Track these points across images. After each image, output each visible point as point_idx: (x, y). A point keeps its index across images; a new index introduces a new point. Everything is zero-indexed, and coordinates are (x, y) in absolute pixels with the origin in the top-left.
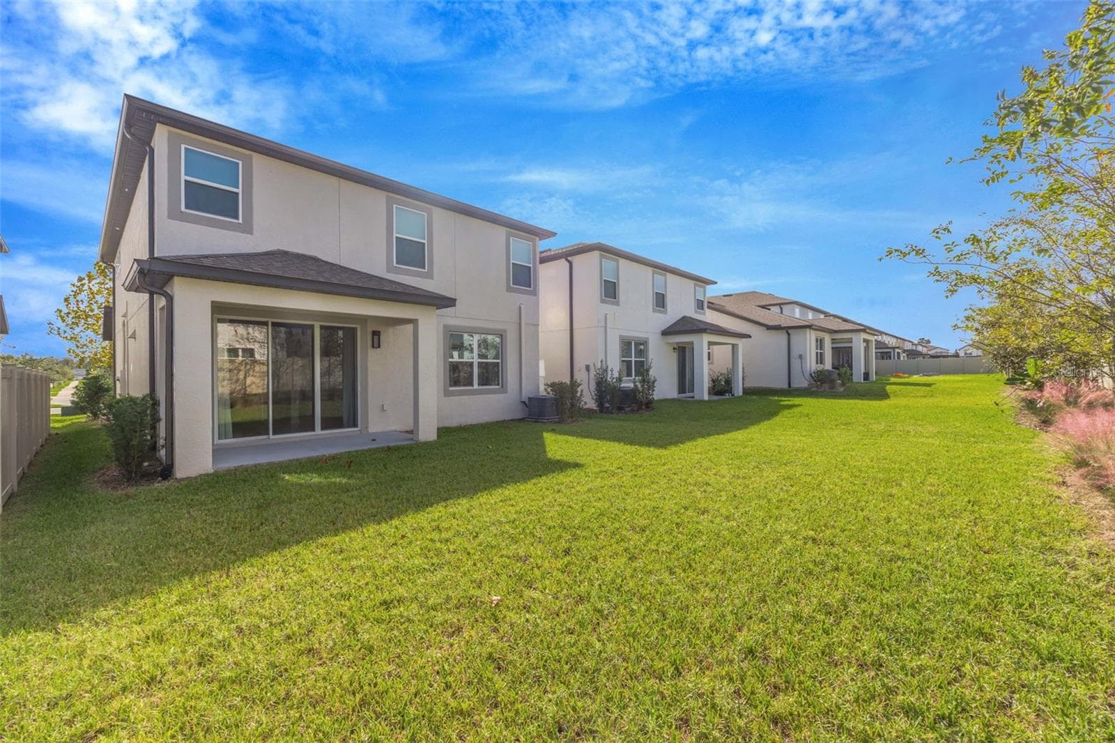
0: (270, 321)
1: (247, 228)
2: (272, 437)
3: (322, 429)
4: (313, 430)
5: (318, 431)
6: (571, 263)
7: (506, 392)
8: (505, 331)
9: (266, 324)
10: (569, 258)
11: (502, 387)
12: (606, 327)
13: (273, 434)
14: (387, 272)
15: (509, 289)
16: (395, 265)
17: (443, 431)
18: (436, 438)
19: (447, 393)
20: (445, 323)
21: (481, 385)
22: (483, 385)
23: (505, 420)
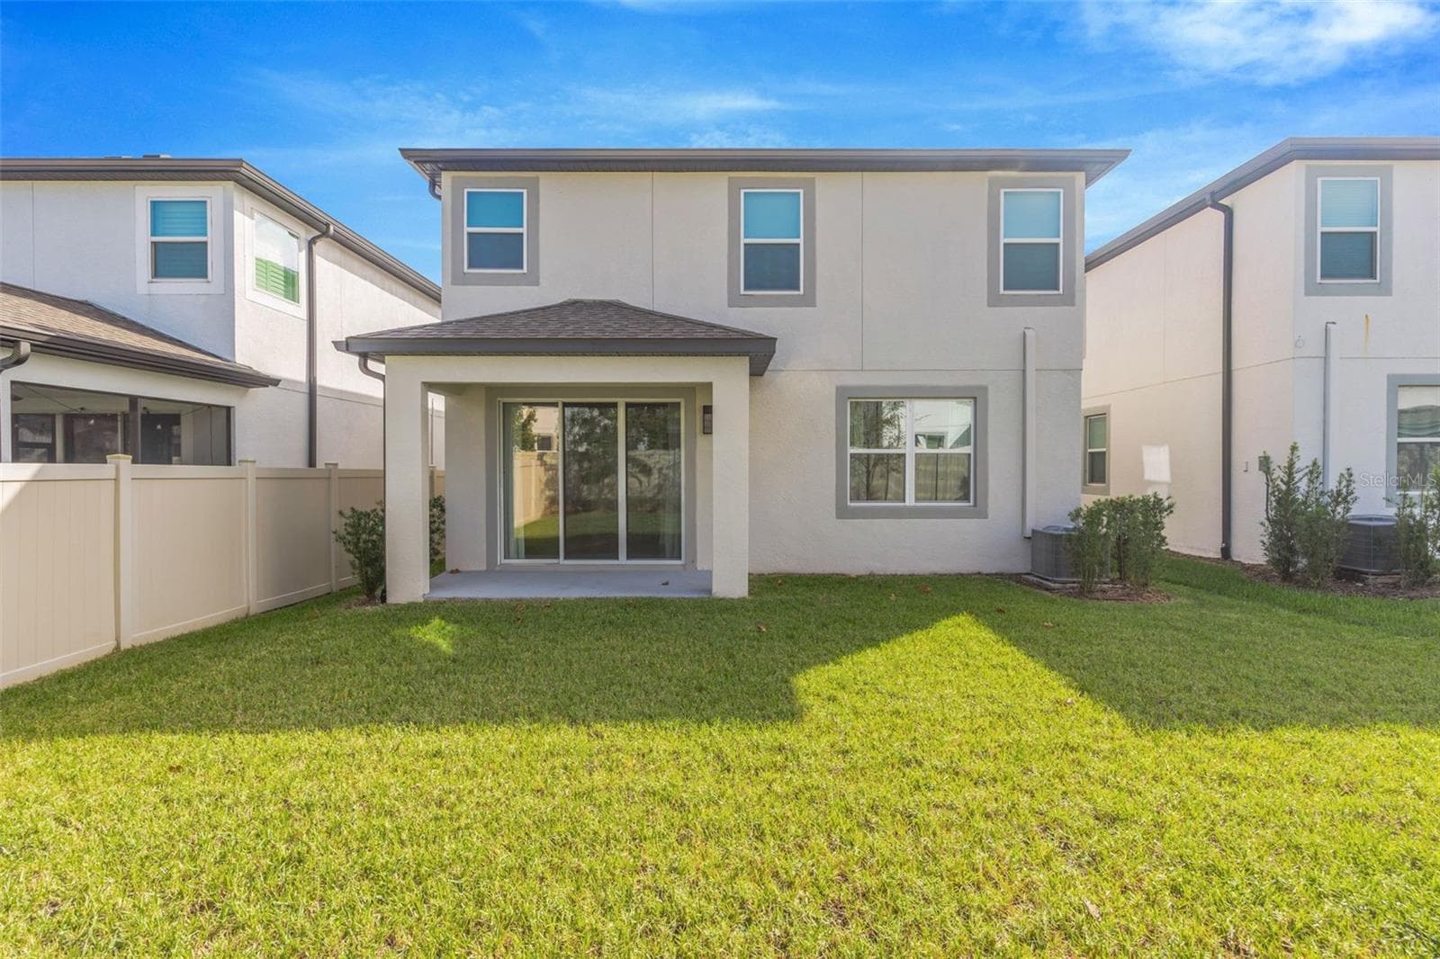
0: (560, 400)
1: (532, 279)
2: (562, 560)
3: (629, 557)
4: (617, 558)
5: (622, 559)
6: (1229, 213)
7: (983, 515)
8: (984, 389)
9: (555, 405)
10: (1223, 202)
11: (975, 505)
12: (1326, 359)
13: (565, 558)
14: (730, 306)
15: (994, 300)
16: (742, 292)
17: (761, 583)
18: (745, 594)
19: (843, 512)
20: (839, 384)
21: (924, 500)
22: (930, 500)
23: (979, 573)
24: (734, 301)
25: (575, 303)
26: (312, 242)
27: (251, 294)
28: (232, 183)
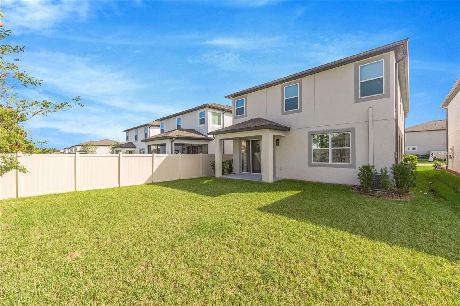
1: (246, 116)
7: (354, 167)
8: (354, 129)
11: (352, 164)
13: (252, 172)
15: (357, 101)
16: (285, 111)
18: (269, 182)
19: (310, 165)
20: (308, 131)
21: (335, 162)
22: (338, 162)
23: (353, 185)
24: (283, 114)
25: (253, 119)
26: (223, 113)
27: (211, 125)
28: (207, 108)
